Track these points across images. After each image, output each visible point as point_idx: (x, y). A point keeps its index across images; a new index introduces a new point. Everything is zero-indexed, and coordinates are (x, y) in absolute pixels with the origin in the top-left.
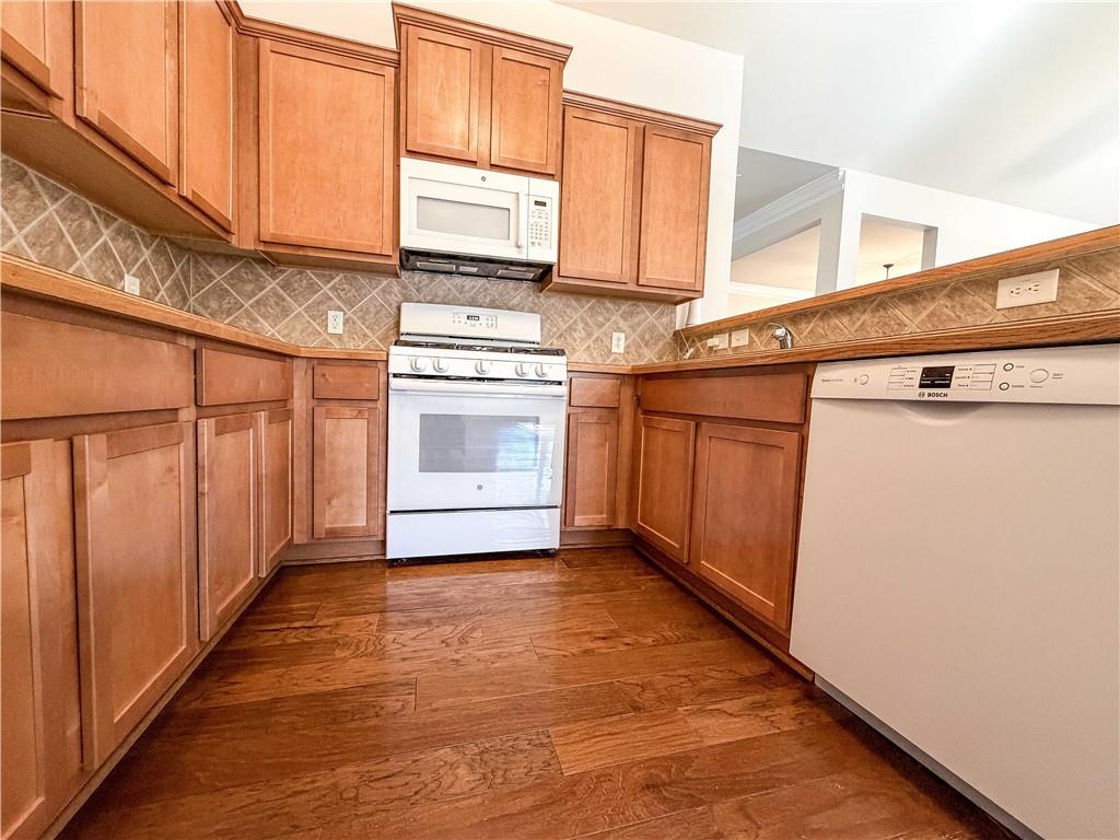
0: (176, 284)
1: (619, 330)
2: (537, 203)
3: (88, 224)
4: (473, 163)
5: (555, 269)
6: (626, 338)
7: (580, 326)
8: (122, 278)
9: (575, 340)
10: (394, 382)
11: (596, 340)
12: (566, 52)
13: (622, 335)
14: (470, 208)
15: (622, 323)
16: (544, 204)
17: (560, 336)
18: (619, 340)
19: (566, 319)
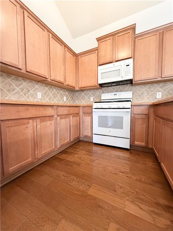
0: (72, 96)
1: (159, 91)
2: (127, 66)
3: (59, 91)
4: (112, 62)
5: (133, 80)
6: (162, 94)
7: (145, 92)
8: (63, 97)
9: (144, 96)
10: (93, 110)
11: (151, 95)
12: (135, 25)
13: (160, 93)
14: (111, 72)
15: (160, 89)
16: (129, 65)
17: (139, 96)
18: (159, 94)
19: (141, 91)
